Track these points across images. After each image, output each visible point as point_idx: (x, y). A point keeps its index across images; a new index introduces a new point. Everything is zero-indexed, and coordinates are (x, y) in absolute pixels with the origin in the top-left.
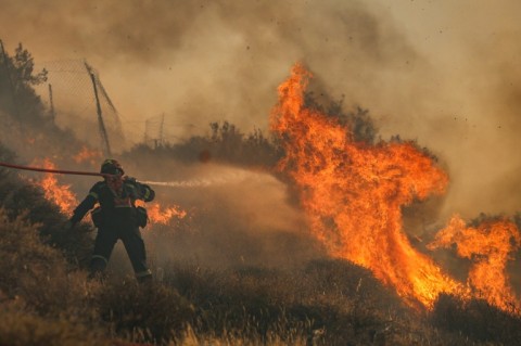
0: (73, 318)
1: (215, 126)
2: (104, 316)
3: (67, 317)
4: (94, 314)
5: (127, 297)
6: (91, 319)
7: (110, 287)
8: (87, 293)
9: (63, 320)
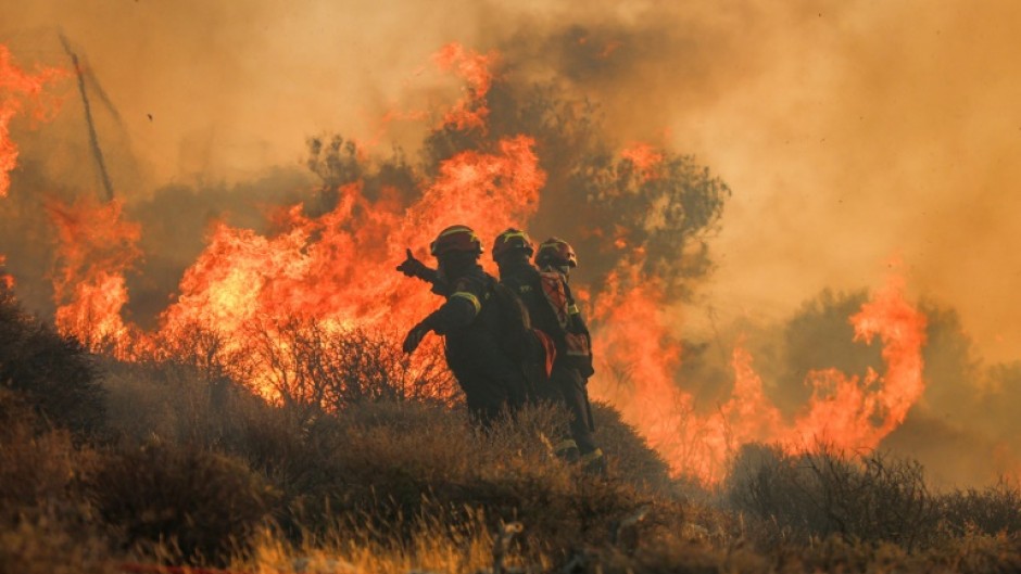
0: (43, 522)
1: (317, 144)
2: (109, 514)
3: (34, 521)
4: (87, 510)
5: (150, 477)
6: (80, 519)
7: (119, 459)
8: (72, 474)
9: (26, 527)
